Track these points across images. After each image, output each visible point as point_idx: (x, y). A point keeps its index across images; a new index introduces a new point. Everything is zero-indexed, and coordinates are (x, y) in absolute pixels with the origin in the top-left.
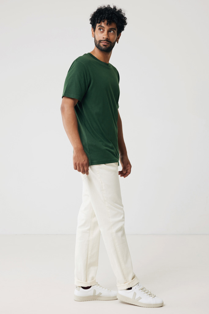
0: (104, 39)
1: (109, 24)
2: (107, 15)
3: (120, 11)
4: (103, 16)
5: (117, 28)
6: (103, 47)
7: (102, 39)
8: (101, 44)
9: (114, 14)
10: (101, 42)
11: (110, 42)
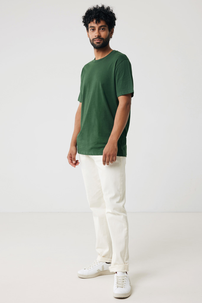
0: (96, 37)
1: (98, 22)
2: (95, 14)
3: (108, 8)
4: (91, 16)
5: (107, 24)
6: (97, 45)
7: (95, 37)
8: (95, 42)
9: (102, 12)
10: (94, 40)
11: (102, 39)
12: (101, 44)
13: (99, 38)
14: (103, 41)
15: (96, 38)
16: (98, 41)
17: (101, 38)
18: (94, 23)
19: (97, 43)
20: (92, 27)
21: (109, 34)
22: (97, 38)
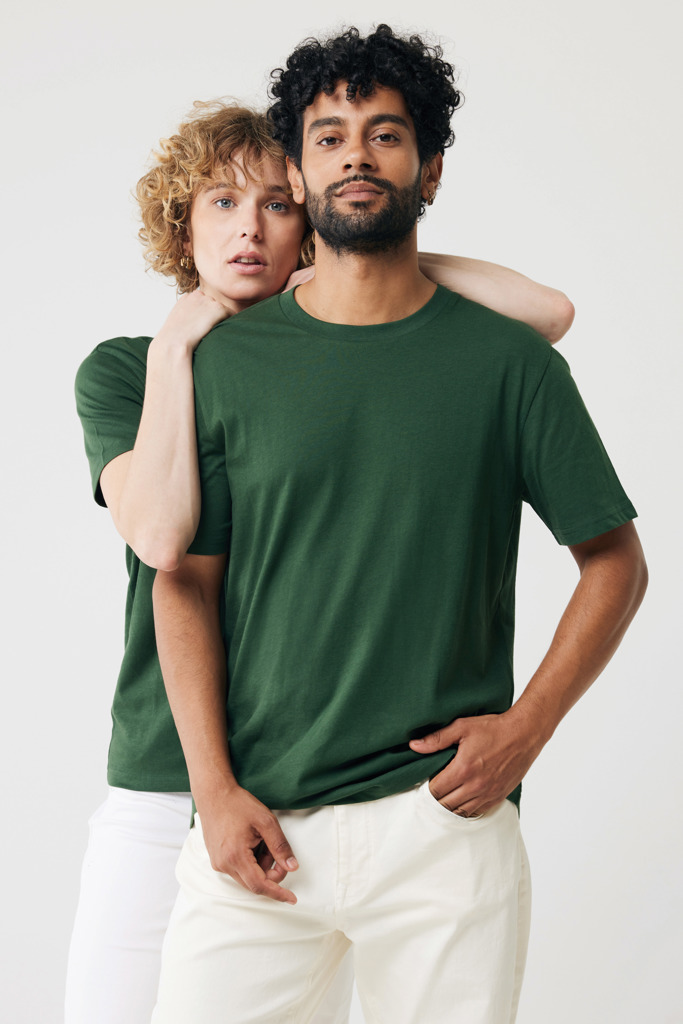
1: (361, 90)
6: (358, 216)
8: (342, 204)
10: (339, 191)
11: (385, 185)
12: (376, 210)
13: (366, 178)
14: (392, 199)
15: (348, 180)
16: (362, 197)
17: (377, 182)
18: (337, 99)
19: (356, 205)
20: (329, 121)
21: (420, 173)
22: (355, 178)
